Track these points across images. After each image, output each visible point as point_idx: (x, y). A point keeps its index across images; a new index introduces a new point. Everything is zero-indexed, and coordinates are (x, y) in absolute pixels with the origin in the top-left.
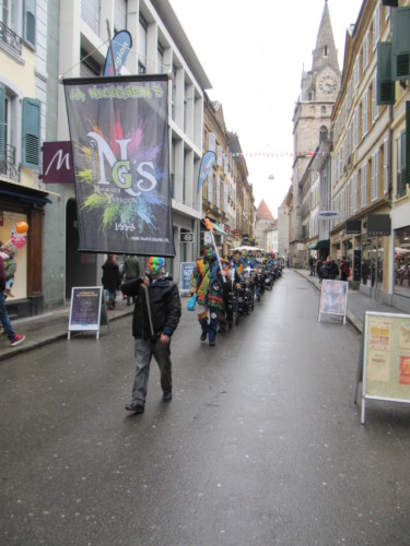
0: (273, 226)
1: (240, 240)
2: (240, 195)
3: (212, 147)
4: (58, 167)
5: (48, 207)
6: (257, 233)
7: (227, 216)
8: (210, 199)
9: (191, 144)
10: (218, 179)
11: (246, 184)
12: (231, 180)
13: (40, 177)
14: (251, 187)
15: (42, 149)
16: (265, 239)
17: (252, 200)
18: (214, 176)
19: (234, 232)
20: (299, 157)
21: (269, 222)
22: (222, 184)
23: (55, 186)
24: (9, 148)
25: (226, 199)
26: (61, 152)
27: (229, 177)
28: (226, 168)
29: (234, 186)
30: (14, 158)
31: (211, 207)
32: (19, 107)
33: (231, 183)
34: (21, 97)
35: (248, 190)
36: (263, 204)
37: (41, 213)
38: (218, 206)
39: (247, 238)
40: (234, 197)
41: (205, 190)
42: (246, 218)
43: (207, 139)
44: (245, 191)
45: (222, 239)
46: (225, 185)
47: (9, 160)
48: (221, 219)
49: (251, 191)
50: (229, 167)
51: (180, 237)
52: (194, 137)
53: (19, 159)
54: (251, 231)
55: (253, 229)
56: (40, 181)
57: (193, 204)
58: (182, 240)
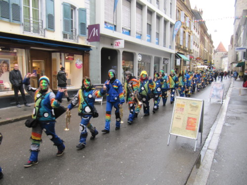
0: (226, 55)
1: (203, 63)
2: (202, 40)
3: (182, 19)
4: (94, 35)
6: (215, 58)
7: (192, 51)
8: (181, 44)
9: (168, 18)
10: (187, 34)
11: (207, 35)
13: (88, 40)
14: (210, 36)
15: (87, 28)
16: (221, 61)
17: (211, 42)
18: (184, 32)
19: (196, 59)
20: (237, 18)
21: (224, 53)
22: (189, 36)
23: (95, 43)
25: (192, 43)
27: (194, 32)
28: (192, 28)
29: (198, 36)
30: (76, 33)
31: (182, 47)
32: (77, 12)
33: (196, 35)
34: (78, 8)
35: (208, 38)
36: (221, 45)
37: (89, 54)
38: (187, 46)
39: (207, 62)
40: (198, 41)
41: (177, 39)
42: (207, 51)
43: (180, 14)
44: (206, 38)
45: (188, 63)
46: (191, 36)
47: (74, 34)
48: (188, 53)
49: (211, 38)
50: (195, 27)
51: (162, 62)
52: (171, 14)
53: (78, 33)
54: (211, 58)
55: (213, 57)
56: (87, 42)
57: (170, 46)
58: (164, 63)
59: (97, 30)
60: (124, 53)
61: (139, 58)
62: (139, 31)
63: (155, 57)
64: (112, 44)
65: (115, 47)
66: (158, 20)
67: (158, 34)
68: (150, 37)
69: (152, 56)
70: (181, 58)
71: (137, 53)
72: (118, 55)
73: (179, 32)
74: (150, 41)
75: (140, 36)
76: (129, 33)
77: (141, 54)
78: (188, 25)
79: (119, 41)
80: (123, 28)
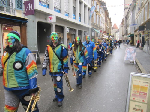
0: (118, 31)
1: (106, 35)
2: (106, 21)
3: (95, 5)
4: (29, 10)
5: (28, 24)
6: (113, 33)
7: (101, 27)
8: (95, 22)
9: (87, 4)
10: (98, 16)
11: (108, 18)
12: (103, 16)
13: (24, 14)
14: (110, 19)
15: (24, 4)
16: (116, 35)
17: (111, 23)
18: (96, 15)
19: (103, 32)
21: (117, 29)
22: (99, 17)
23: (31, 16)
24: (11, 3)
25: (101, 22)
26: (30, 4)
27: (102, 15)
28: (101, 12)
29: (104, 18)
30: (13, 7)
31: (95, 24)
33: (103, 17)
35: (109, 20)
36: (115, 25)
37: (26, 26)
38: (98, 24)
39: (108, 34)
40: (104, 22)
41: (93, 19)
42: (109, 28)
43: (93, 3)
44: (108, 20)
45: (99, 34)
46: (100, 18)
47: (11, 8)
48: (99, 28)
49: (110, 20)
50: (102, 12)
51: (83, 34)
52: (88, 1)
53: (14, 7)
54: (110, 32)
55: (111, 32)
56: (24, 15)
57: (88, 23)
58: (84, 34)
59: (32, 5)
60: (56, 26)
61: (67, 30)
62: (67, 10)
63: (78, 30)
64: (46, 19)
65: (48, 21)
66: (80, 5)
67: (80, 14)
68: (75, 16)
69: (76, 30)
70: (95, 31)
71: (66, 27)
72: (52, 28)
73: (93, 14)
74: (75, 18)
75: (68, 15)
76: (60, 11)
77: (69, 28)
78: (98, 10)
79: (52, 16)
80: (54, 7)
